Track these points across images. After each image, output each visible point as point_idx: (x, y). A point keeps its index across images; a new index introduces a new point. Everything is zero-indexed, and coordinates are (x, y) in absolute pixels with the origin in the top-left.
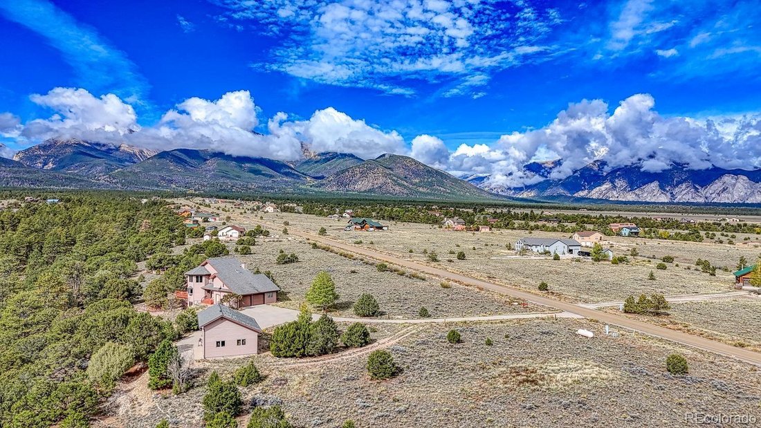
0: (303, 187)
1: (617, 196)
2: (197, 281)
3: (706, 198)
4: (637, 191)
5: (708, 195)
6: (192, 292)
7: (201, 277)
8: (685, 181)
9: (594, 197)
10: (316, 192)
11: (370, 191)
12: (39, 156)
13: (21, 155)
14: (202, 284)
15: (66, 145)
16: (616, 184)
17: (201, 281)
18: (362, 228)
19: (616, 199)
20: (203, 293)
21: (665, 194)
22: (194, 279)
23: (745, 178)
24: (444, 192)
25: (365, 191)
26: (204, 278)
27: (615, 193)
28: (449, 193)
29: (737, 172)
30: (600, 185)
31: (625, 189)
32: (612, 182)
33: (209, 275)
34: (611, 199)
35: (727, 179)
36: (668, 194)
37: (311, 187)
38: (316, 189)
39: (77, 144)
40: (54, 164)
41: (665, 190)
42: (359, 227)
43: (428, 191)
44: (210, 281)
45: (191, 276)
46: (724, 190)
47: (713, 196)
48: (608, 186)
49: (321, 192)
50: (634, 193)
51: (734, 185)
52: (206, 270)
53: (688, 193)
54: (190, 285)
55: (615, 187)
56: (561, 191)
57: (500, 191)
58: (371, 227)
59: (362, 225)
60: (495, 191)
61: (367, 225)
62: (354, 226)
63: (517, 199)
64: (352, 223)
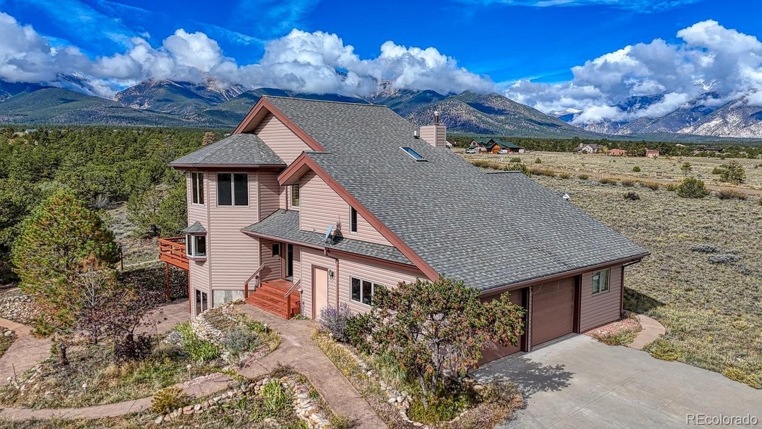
1: (728, 132)
2: (224, 199)
4: (753, 128)
6: (201, 246)
7: (242, 180)
9: (701, 134)
12: (136, 97)
13: (120, 96)
14: (249, 214)
15: (160, 86)
16: (728, 120)
17: (242, 200)
18: (489, 150)
19: (727, 136)
20: (250, 258)
22: (211, 186)
24: (533, 129)
26: (253, 187)
27: (726, 129)
30: (709, 121)
31: (738, 126)
32: (724, 117)
33: (278, 169)
34: (721, 136)
39: (169, 85)
40: (149, 104)
42: (484, 149)
44: (283, 200)
45: (198, 172)
48: (718, 122)
50: (749, 129)
52: (263, 147)
54: (197, 214)
55: (727, 123)
56: (662, 129)
57: (592, 129)
58: (503, 149)
59: (490, 147)
60: (586, 129)
61: (496, 146)
62: (479, 148)
63: (613, 136)
64: (474, 144)
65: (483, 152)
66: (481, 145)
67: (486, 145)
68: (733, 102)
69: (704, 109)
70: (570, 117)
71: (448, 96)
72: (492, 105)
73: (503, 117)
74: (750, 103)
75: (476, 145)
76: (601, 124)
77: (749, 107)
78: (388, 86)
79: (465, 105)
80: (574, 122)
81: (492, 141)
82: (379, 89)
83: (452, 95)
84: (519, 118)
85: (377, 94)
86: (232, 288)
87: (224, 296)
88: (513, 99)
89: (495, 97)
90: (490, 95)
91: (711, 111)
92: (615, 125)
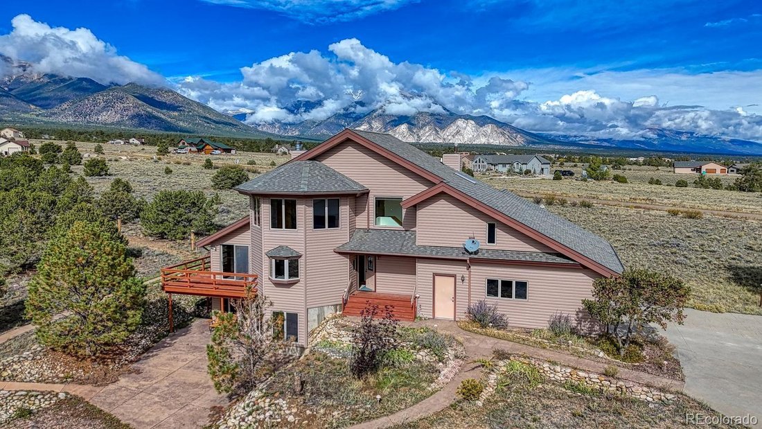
0: (26, 116)
3: (444, 139)
5: (445, 137)
8: (428, 123)
10: (45, 123)
11: (118, 123)
16: (372, 125)
18: (199, 150)
21: (413, 136)
23: (473, 122)
24: (208, 127)
25: (112, 124)
28: (214, 129)
29: (467, 118)
30: (359, 126)
31: (380, 131)
32: (370, 124)
35: (460, 122)
36: (415, 136)
37: (37, 116)
38: (45, 119)
41: (413, 132)
42: (194, 149)
43: (190, 125)
46: (458, 132)
47: (449, 138)
48: (366, 127)
49: (52, 123)
51: (465, 128)
53: (430, 135)
56: (324, 131)
57: (265, 129)
58: (216, 149)
59: (201, 147)
60: (260, 129)
61: (207, 147)
62: (189, 148)
63: (284, 137)
64: (184, 143)
65: (193, 152)
66: (191, 144)
67: (196, 145)
68: (374, 111)
69: (355, 115)
70: (243, 116)
71: (110, 86)
72: (163, 100)
73: (176, 114)
74: (387, 112)
75: (186, 144)
76: (272, 124)
77: (387, 115)
78: (29, 70)
79: (131, 98)
80: (246, 122)
81: (202, 141)
82: (16, 72)
83: (114, 85)
84: (193, 116)
85: (14, 77)
86: (323, 305)
87: (317, 312)
88: (185, 95)
89: (166, 92)
90: (161, 90)
91: (360, 118)
92: (285, 125)
